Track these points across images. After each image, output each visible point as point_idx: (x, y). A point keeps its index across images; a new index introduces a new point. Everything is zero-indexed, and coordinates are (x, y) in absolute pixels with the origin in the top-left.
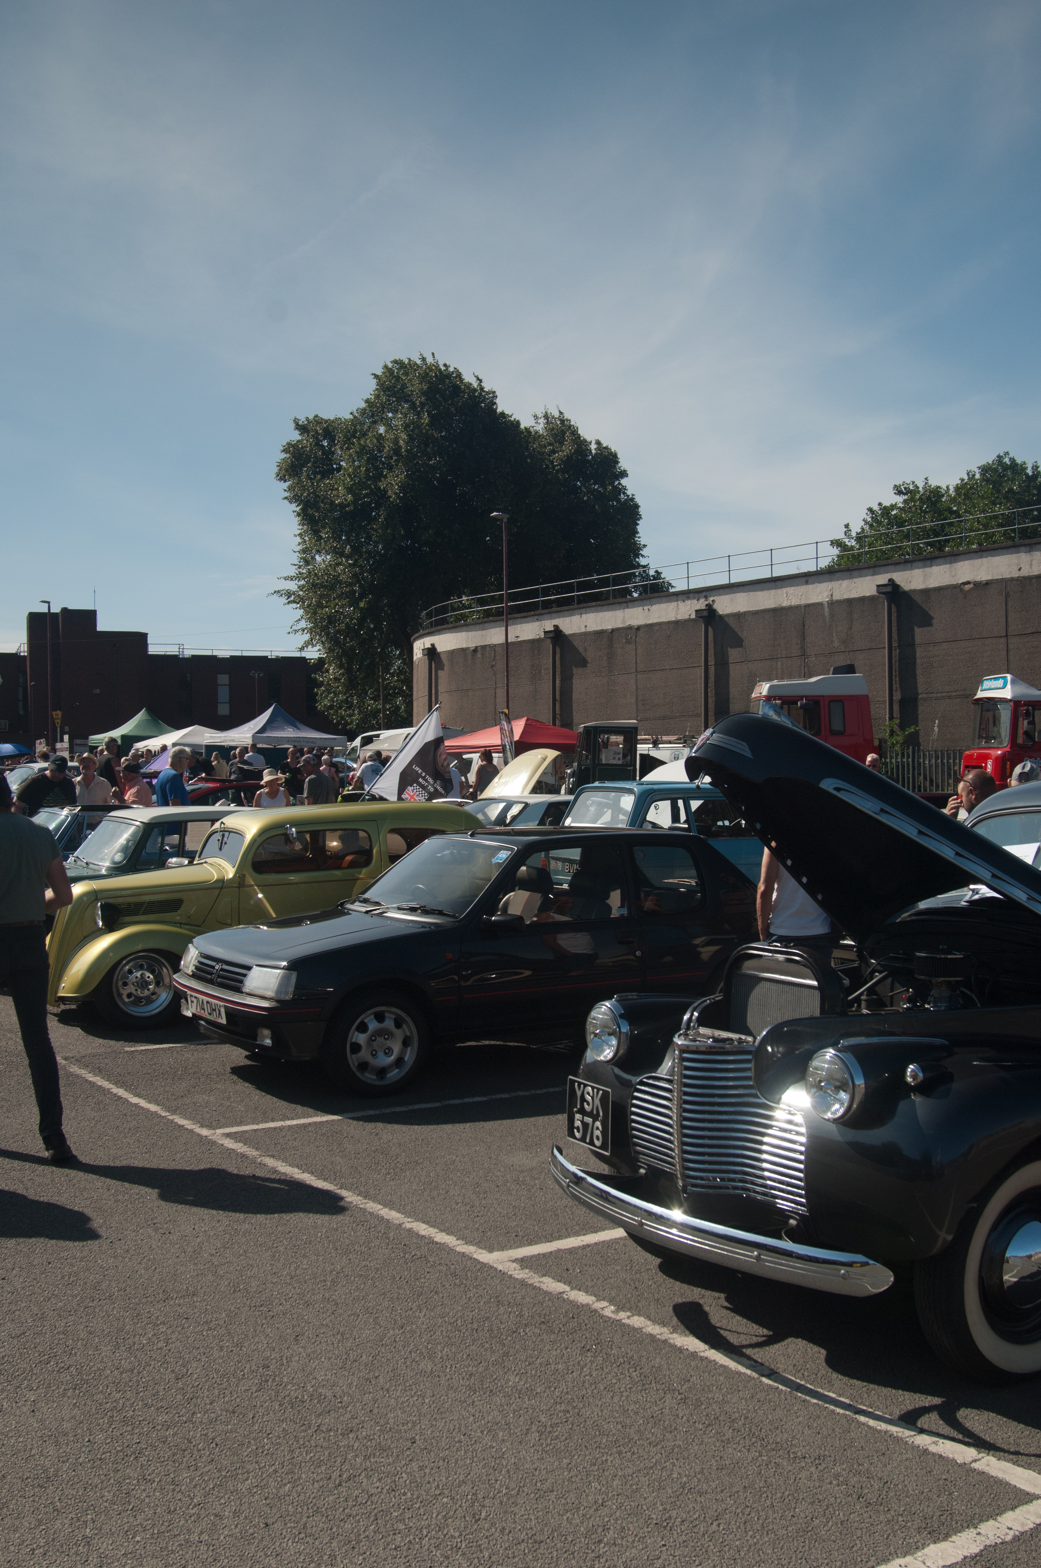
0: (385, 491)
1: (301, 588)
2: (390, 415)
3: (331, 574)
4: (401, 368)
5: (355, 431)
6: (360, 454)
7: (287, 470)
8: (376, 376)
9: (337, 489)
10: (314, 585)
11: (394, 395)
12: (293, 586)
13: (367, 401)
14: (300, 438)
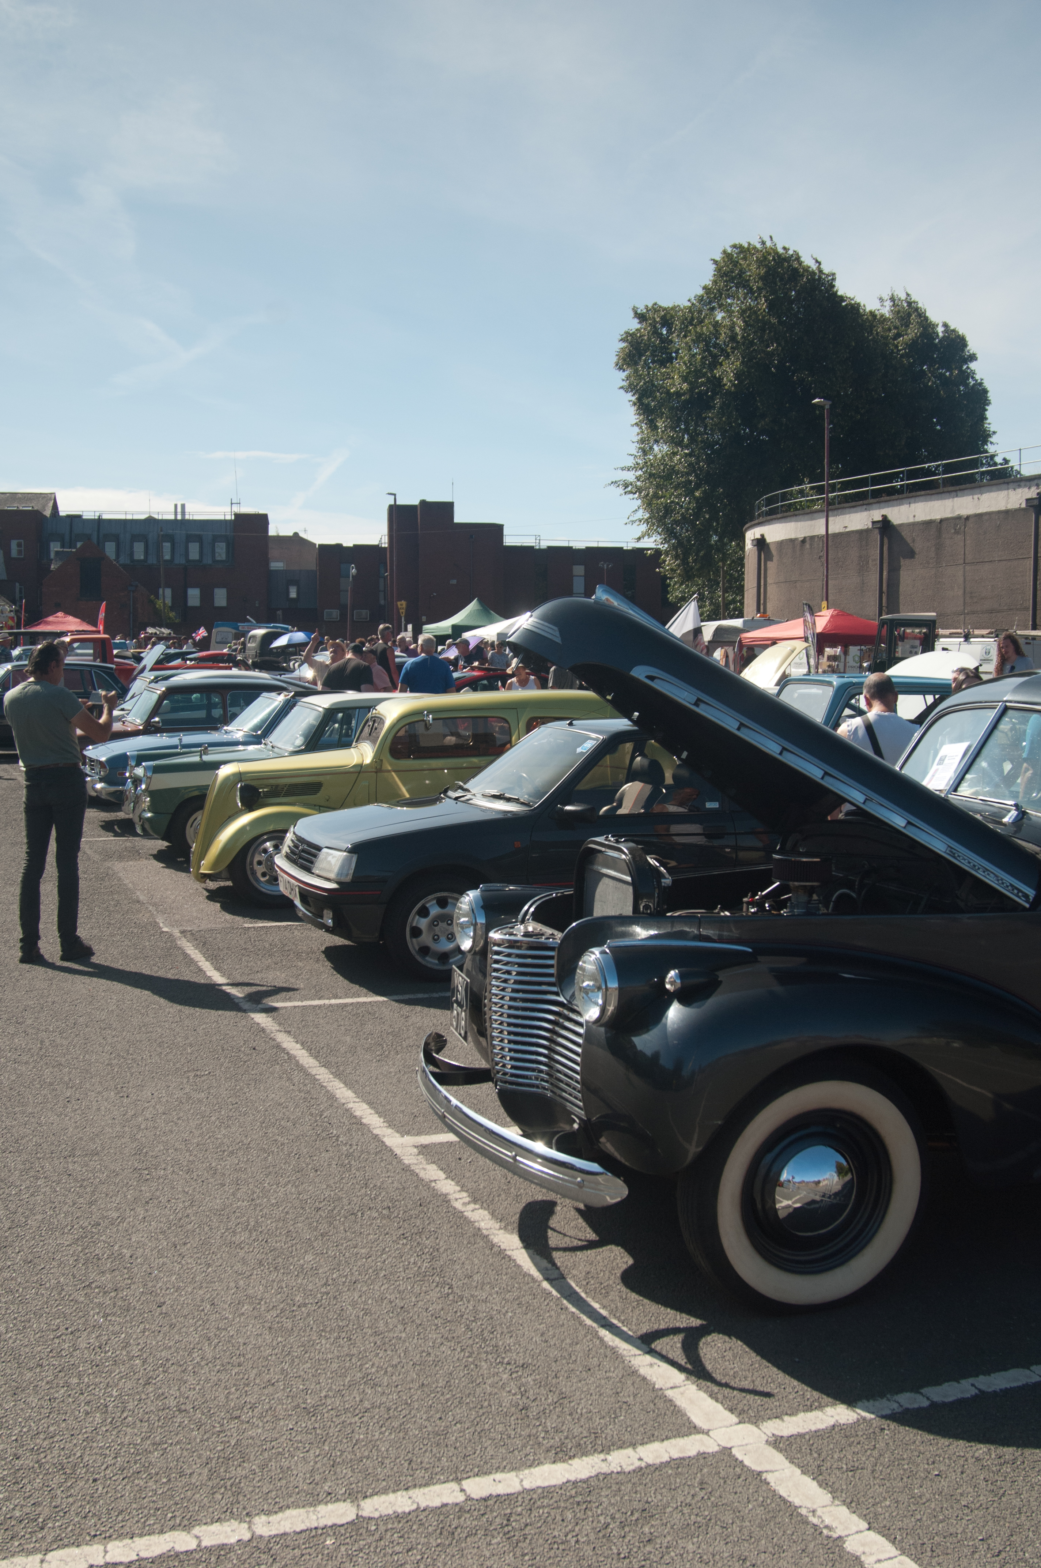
0: (720, 379)
1: (638, 479)
2: (729, 301)
3: (667, 464)
4: (741, 252)
5: (692, 319)
6: (696, 341)
7: (624, 360)
8: (715, 262)
9: (673, 378)
10: (651, 475)
11: (732, 280)
12: (630, 476)
13: (705, 288)
14: (639, 326)
